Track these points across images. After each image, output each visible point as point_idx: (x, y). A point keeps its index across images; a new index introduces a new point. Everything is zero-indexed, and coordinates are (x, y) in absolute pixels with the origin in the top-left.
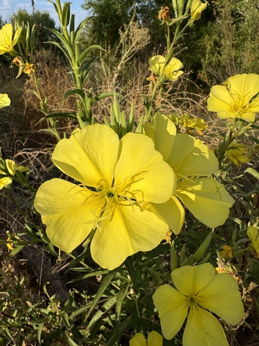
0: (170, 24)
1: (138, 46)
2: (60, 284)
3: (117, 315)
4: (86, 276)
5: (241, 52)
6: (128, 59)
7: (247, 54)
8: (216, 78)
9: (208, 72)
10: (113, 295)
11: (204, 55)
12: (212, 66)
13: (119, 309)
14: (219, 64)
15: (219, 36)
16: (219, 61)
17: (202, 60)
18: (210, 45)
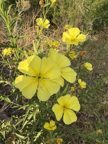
0: (44, 7)
1: (25, 9)
2: (5, 115)
3: (34, 120)
4: (19, 109)
5: (67, 11)
6: (22, 15)
7: (69, 12)
8: (59, 22)
9: (55, 20)
10: (31, 114)
11: (53, 12)
12: (57, 17)
13: (34, 118)
14: (59, 16)
15: (58, 4)
16: (59, 15)
17: (53, 15)
18: (55, 8)
